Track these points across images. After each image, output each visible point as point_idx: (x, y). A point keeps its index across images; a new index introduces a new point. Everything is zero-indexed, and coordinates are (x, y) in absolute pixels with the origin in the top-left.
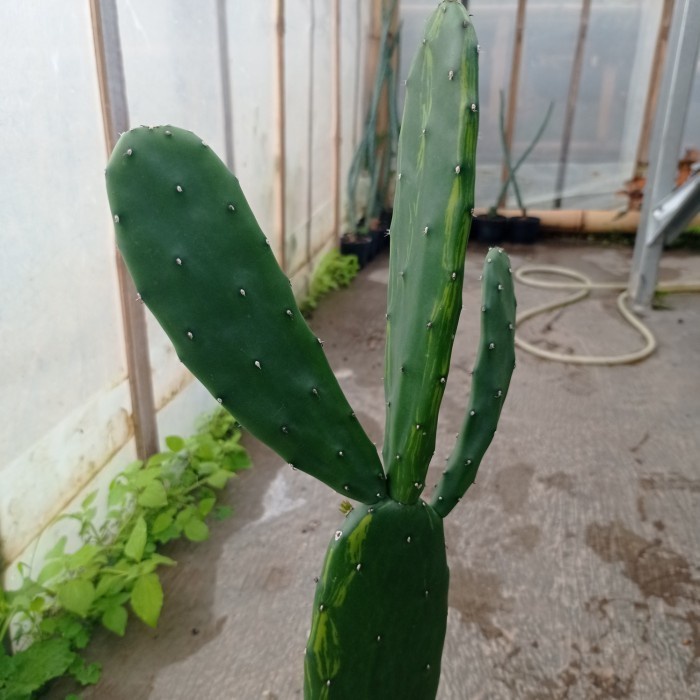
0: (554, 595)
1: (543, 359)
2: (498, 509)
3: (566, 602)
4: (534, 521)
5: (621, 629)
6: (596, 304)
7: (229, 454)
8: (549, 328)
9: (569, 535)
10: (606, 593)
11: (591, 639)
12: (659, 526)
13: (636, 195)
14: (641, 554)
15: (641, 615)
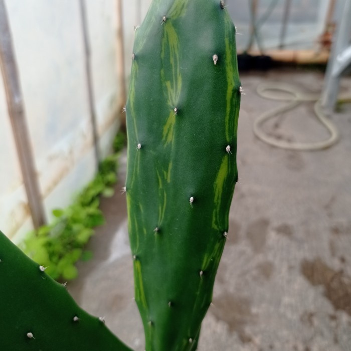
0: (282, 310)
1: (273, 147)
2: (249, 250)
3: (289, 315)
4: (270, 257)
5: (322, 334)
6: (303, 110)
7: (91, 216)
8: (277, 126)
9: (291, 268)
10: (312, 308)
11: (305, 342)
12: (343, 260)
13: (326, 43)
14: (332, 279)
15: (333, 324)
